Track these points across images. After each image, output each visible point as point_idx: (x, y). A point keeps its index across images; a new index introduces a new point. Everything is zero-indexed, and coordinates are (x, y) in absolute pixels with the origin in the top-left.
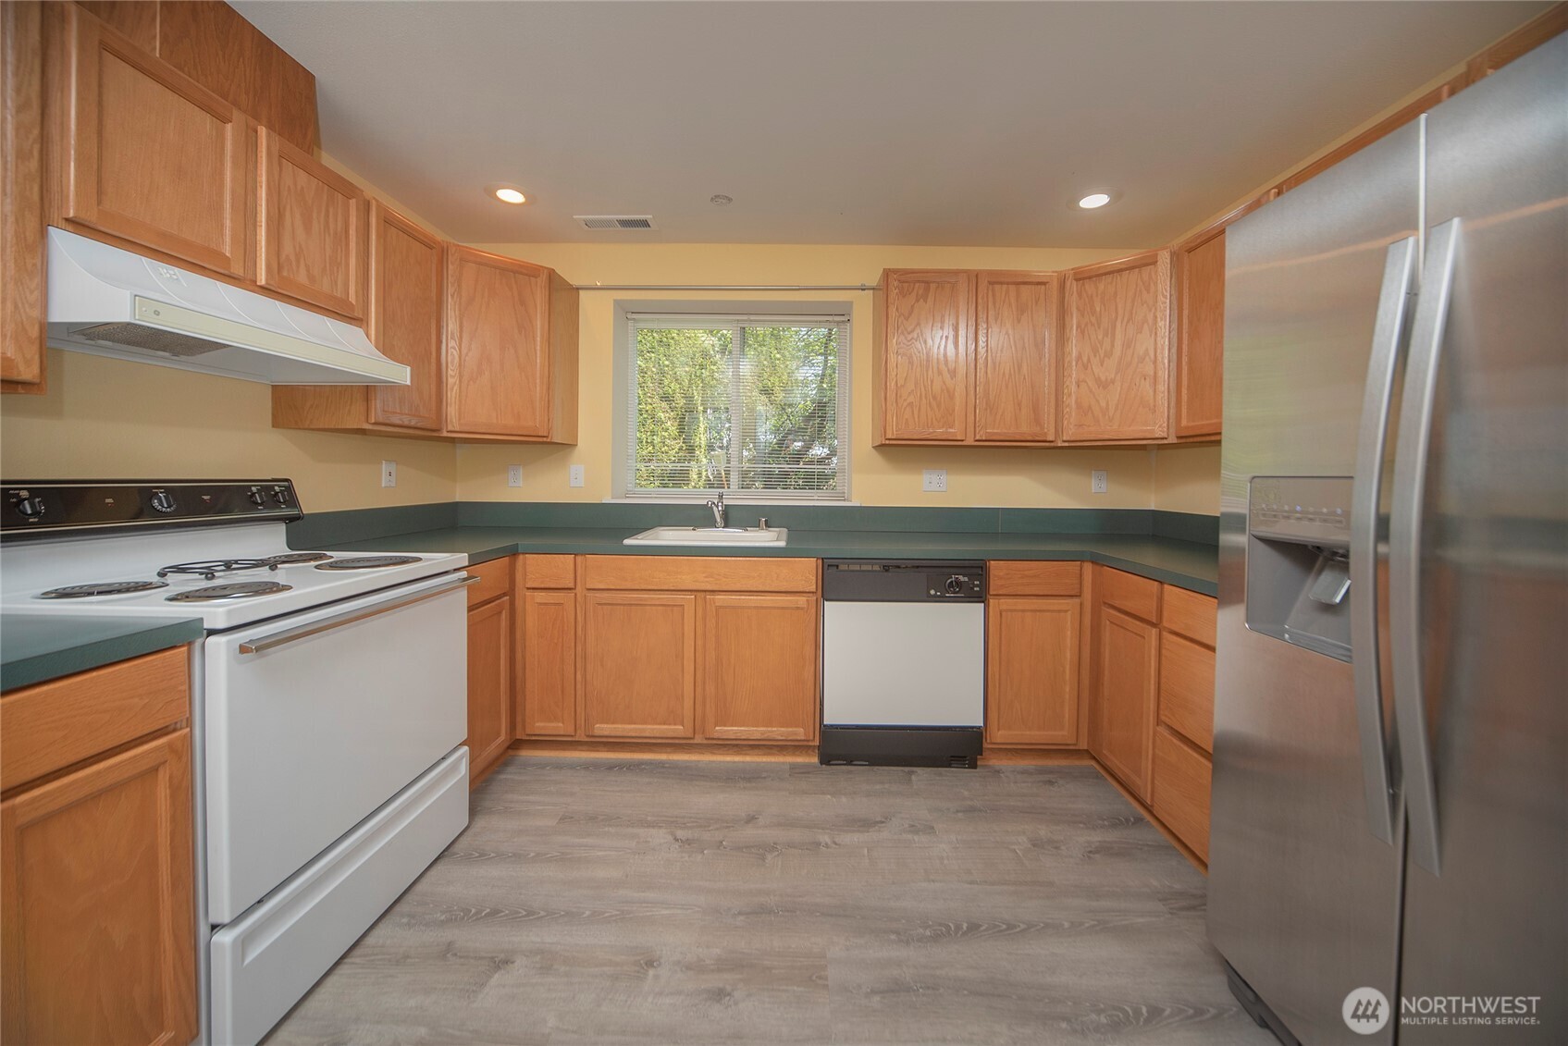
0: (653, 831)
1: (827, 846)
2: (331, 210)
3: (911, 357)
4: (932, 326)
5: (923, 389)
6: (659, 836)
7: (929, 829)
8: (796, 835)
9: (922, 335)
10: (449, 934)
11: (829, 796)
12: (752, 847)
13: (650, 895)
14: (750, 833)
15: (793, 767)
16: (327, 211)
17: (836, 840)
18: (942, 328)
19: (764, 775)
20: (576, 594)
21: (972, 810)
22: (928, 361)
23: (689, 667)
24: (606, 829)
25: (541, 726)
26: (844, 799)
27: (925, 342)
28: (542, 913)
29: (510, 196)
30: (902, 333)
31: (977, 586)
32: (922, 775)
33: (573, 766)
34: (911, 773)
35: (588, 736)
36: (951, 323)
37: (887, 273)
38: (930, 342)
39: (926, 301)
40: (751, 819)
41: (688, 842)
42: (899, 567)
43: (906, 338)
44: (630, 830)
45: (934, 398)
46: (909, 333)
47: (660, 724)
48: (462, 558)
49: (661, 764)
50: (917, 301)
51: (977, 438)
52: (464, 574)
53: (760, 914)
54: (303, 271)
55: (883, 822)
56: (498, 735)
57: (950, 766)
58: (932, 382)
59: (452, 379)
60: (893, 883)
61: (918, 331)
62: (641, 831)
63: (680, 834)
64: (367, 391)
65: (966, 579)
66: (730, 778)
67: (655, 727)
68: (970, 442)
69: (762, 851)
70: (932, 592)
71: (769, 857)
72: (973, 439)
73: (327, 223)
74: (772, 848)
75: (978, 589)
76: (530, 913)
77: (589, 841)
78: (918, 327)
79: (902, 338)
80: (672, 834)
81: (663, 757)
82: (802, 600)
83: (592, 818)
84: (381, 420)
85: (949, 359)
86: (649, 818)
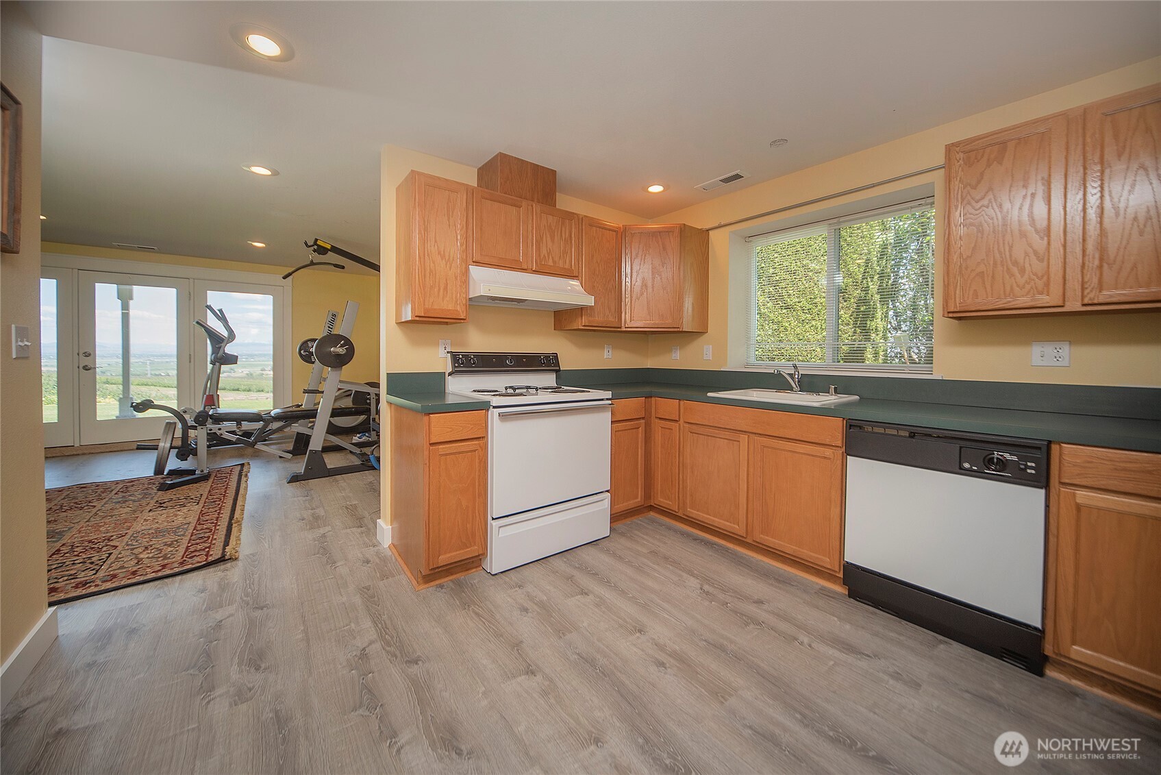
0: (692, 579)
1: (801, 644)
2: (563, 229)
3: (981, 224)
4: (1011, 186)
5: (997, 255)
6: (693, 583)
7: (916, 685)
8: (783, 626)
9: (995, 200)
10: (575, 573)
11: (836, 619)
12: (745, 616)
13: (665, 605)
14: (751, 609)
15: (823, 589)
16: (561, 230)
17: (813, 645)
18: (1025, 186)
19: (795, 584)
20: (680, 424)
21: (990, 700)
22: (1005, 225)
23: (744, 486)
24: (668, 566)
25: (661, 500)
26: (848, 627)
27: (1000, 206)
28: (613, 585)
29: (656, 189)
30: (969, 203)
31: (1031, 468)
32: (957, 648)
33: (676, 531)
34: (941, 642)
35: (684, 514)
36: (1039, 177)
37: (949, 149)
38: (1007, 205)
39: (1001, 164)
40: (759, 602)
41: (707, 593)
42: (930, 435)
43: (973, 207)
44: (680, 572)
45: (1016, 263)
46: (977, 202)
47: (725, 520)
48: (608, 394)
49: (727, 549)
50: (989, 165)
51: (1086, 301)
52: (610, 402)
53: (717, 648)
54: (551, 260)
55: (869, 656)
56: (637, 498)
57: (1001, 658)
58: (1011, 247)
59: (626, 299)
60: (835, 692)
61: (990, 196)
62: (685, 575)
63: (706, 587)
64: (581, 310)
65: (1015, 458)
66: (765, 574)
67: (721, 521)
68: (1074, 305)
69: (748, 620)
70: (967, 465)
71: (752, 626)
72: (1079, 304)
73: (561, 236)
74: (759, 623)
75: (1033, 472)
76: (608, 582)
77: (656, 567)
78: (990, 192)
79: (969, 208)
80: (702, 585)
81: (730, 546)
82: (828, 452)
83: (666, 558)
84: (587, 324)
85: (1036, 217)
86: (695, 572)
